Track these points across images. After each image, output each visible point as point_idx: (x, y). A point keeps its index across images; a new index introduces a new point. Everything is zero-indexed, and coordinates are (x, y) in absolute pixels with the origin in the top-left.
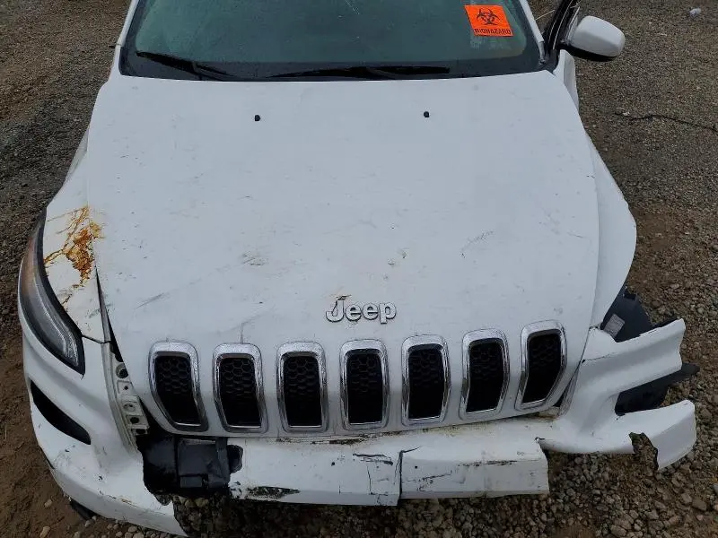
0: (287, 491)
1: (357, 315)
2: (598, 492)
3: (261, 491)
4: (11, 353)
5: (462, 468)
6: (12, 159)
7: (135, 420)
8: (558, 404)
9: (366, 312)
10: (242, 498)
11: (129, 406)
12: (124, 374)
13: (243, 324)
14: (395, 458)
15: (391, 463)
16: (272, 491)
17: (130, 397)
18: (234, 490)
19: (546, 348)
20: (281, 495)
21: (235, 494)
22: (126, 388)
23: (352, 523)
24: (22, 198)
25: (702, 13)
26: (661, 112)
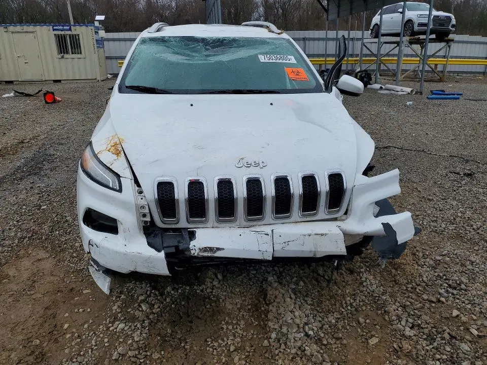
0: (218, 249)
1: (249, 165)
2: (378, 295)
3: (205, 249)
4: (34, 254)
5: (302, 237)
6: (23, 171)
7: (144, 216)
8: (346, 213)
9: (253, 164)
10: (196, 254)
11: (143, 207)
12: (141, 192)
13: (198, 169)
14: (270, 233)
15: (268, 235)
16: (211, 249)
17: (144, 202)
18: (192, 249)
19: (336, 179)
20: (215, 252)
21: (192, 252)
22: (142, 199)
23: (243, 315)
24: (32, 188)
25: (413, 104)
26: (394, 145)
